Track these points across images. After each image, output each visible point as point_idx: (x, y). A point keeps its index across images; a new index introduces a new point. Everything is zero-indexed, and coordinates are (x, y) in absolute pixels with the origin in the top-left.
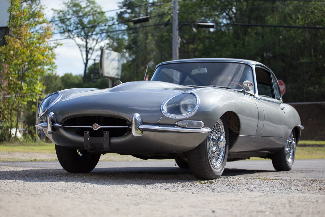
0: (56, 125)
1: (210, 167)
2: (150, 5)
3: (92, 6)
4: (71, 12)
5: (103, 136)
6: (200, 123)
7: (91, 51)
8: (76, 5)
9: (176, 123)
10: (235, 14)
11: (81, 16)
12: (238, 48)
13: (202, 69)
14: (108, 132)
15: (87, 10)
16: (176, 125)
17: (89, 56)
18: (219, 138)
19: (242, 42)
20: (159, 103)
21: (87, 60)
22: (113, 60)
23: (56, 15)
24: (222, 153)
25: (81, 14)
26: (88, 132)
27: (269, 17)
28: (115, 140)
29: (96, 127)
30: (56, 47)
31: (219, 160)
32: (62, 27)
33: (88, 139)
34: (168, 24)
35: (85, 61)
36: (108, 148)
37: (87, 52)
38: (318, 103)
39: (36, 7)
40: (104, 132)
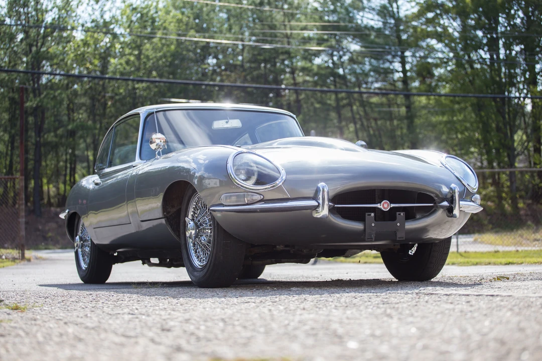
9: (473, 199)
13: (233, 121)
14: (404, 213)
26: (373, 214)
33: (373, 225)
36: (403, 238)
40: (398, 213)
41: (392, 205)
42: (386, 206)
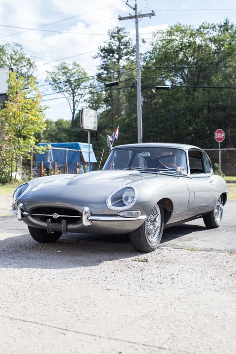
0: (25, 213)
1: (147, 241)
2: (121, 67)
3: (77, 68)
4: (61, 73)
5: (61, 223)
6: (138, 213)
7: (77, 103)
8: (64, 68)
10: (187, 75)
11: (68, 77)
12: (189, 102)
13: (146, 153)
14: (65, 220)
15: (73, 71)
16: (118, 215)
17: (76, 107)
18: (155, 219)
19: (192, 97)
20: (105, 196)
21: (74, 110)
22: (91, 116)
23: (50, 76)
24: (158, 232)
25: (68, 75)
26: (50, 220)
27: (213, 77)
28: (71, 227)
29: (55, 216)
30: (45, 109)
31: (156, 235)
32: (54, 84)
33: (50, 225)
34: (134, 86)
35: (73, 111)
37: (74, 104)
39: (33, 70)
40: (62, 220)
41: (59, 216)
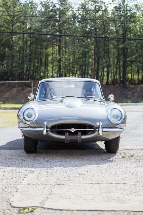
0: (48, 130)
5: (77, 135)
9: (116, 126)
13: (71, 85)
26: (68, 133)
38: (24, 81)
40: (78, 133)
41: (76, 130)
42: (73, 130)
